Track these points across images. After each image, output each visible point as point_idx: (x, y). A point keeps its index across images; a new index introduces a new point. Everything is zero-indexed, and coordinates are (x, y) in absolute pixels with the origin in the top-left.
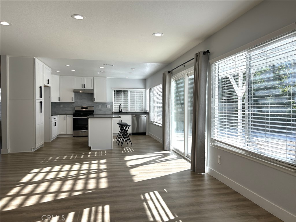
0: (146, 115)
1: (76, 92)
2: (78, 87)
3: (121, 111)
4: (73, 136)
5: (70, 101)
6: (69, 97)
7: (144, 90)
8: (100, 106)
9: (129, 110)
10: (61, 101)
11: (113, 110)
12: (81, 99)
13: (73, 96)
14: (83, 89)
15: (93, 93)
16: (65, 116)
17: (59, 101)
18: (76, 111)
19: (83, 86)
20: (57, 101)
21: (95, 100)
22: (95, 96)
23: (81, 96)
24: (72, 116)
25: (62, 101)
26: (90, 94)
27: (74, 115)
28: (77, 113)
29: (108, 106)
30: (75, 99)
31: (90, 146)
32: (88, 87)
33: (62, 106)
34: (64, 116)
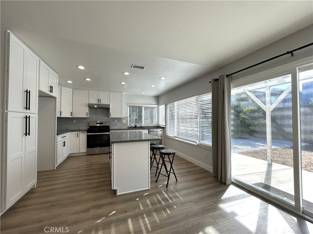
0: (161, 130)
1: (91, 107)
2: (94, 101)
3: (137, 126)
4: (87, 155)
5: (84, 116)
6: (82, 112)
7: (157, 106)
8: (116, 121)
9: (143, 124)
10: (73, 117)
11: (129, 125)
12: (96, 114)
13: (88, 111)
14: (99, 103)
15: (109, 108)
16: (78, 132)
17: (71, 117)
18: (90, 127)
19: (99, 100)
20: (69, 116)
21: (111, 115)
22: (111, 112)
23: (97, 111)
24: (86, 132)
25: (75, 116)
26: (106, 109)
27: (88, 131)
28: (91, 129)
29: (124, 121)
30: (90, 114)
31: (115, 188)
32: (104, 102)
33: (75, 121)
34: (76, 133)
